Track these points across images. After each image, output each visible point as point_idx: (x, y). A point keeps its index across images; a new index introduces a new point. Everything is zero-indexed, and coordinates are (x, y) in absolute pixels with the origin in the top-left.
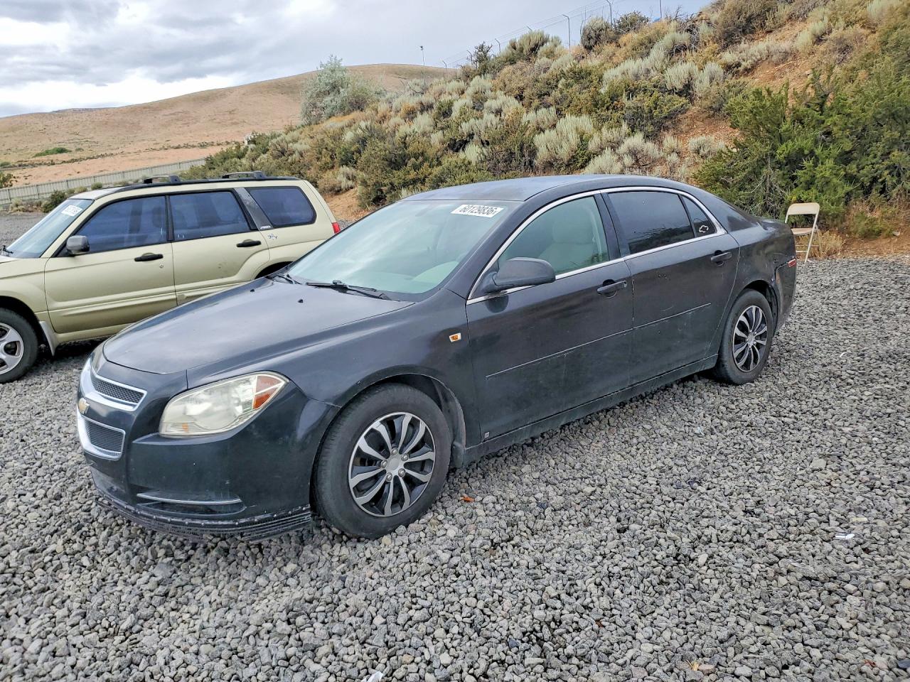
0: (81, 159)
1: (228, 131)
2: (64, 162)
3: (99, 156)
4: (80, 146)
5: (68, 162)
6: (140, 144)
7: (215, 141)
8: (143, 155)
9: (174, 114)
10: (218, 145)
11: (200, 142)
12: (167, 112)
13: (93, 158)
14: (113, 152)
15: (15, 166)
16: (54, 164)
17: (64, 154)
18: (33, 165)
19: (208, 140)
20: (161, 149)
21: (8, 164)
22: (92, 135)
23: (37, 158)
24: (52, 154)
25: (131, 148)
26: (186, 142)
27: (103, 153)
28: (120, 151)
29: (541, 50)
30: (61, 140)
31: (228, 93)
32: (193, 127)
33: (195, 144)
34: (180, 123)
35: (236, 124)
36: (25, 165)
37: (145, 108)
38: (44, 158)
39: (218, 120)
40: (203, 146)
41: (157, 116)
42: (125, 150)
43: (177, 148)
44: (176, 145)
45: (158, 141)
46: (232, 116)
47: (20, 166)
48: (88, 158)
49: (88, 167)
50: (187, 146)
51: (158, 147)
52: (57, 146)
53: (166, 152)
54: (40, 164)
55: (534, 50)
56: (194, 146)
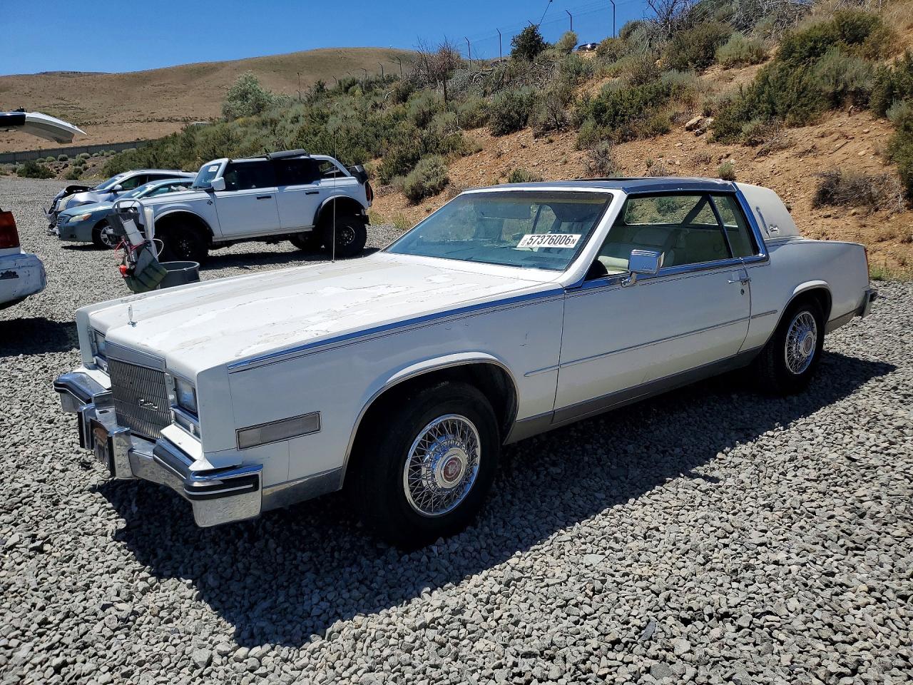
20: (145, 121)
25: (116, 118)
28: (104, 120)
29: (351, 89)
33: (179, 119)
44: (160, 118)
45: (144, 112)
50: (170, 120)
56: (177, 120)
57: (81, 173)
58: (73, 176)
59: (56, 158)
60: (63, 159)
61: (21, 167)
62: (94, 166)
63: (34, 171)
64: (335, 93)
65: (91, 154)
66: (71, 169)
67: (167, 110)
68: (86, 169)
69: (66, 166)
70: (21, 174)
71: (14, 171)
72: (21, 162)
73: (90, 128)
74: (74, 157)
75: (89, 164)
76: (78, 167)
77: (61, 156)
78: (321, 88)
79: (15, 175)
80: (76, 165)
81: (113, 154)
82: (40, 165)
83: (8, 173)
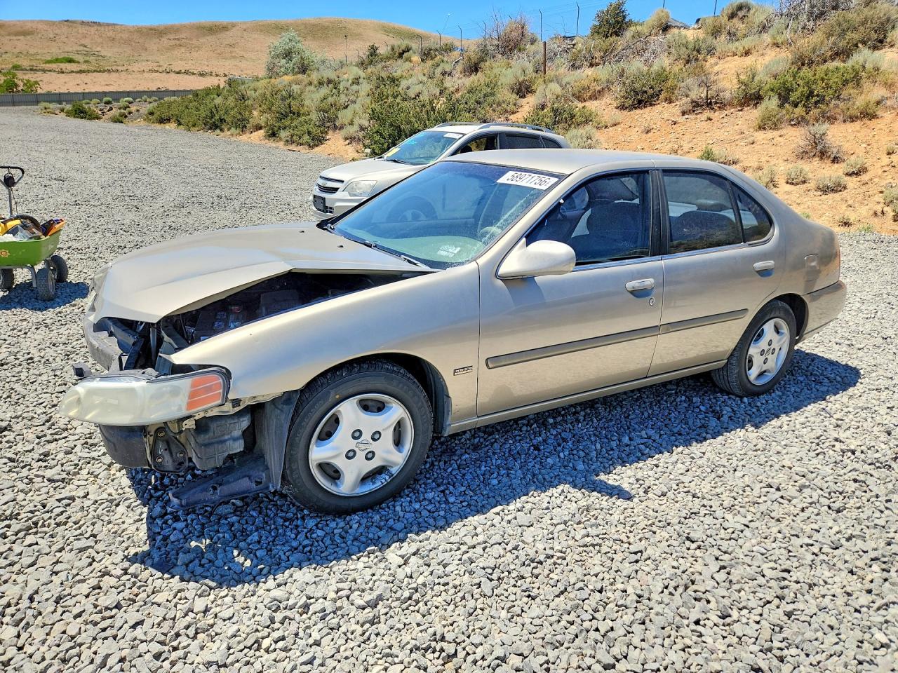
0: (88, 71)
1: (227, 64)
2: (72, 72)
3: (104, 71)
4: (87, 58)
5: (76, 72)
6: (144, 63)
7: (214, 71)
8: (146, 75)
9: (178, 39)
10: (217, 76)
11: (199, 69)
12: (172, 37)
13: (100, 71)
14: (120, 68)
15: (26, 70)
16: (63, 72)
17: (73, 64)
18: (44, 71)
19: (208, 70)
21: (19, 66)
22: (99, 49)
23: (47, 65)
24: (62, 62)
26: (187, 68)
27: (109, 68)
28: (124, 68)
30: (70, 49)
31: (229, 27)
32: (194, 54)
33: (195, 72)
34: (183, 49)
35: (235, 57)
36: (36, 70)
37: (151, 29)
38: (54, 66)
39: (219, 52)
40: (202, 75)
41: (163, 40)
42: (129, 67)
43: (178, 73)
44: (177, 70)
45: (161, 63)
46: (231, 49)
47: (31, 70)
48: (95, 71)
49: (94, 80)
50: (187, 73)
51: (161, 70)
52: (66, 55)
53: (168, 75)
54: (50, 71)
55: (401, 55)
56: (193, 74)
57: (126, 117)
58: (118, 120)
59: (101, 100)
60: (108, 103)
61: (68, 107)
62: (138, 111)
63: (82, 112)
64: (388, 58)
65: (134, 99)
66: (115, 112)
67: (183, 63)
68: (130, 113)
69: (111, 109)
70: (68, 114)
71: (62, 110)
72: (68, 102)
73: (114, 75)
74: (117, 100)
75: (133, 108)
76: (122, 111)
77: (106, 99)
78: (373, 51)
79: (63, 115)
80: (120, 109)
81: (156, 101)
82: (86, 106)
83: (57, 112)
